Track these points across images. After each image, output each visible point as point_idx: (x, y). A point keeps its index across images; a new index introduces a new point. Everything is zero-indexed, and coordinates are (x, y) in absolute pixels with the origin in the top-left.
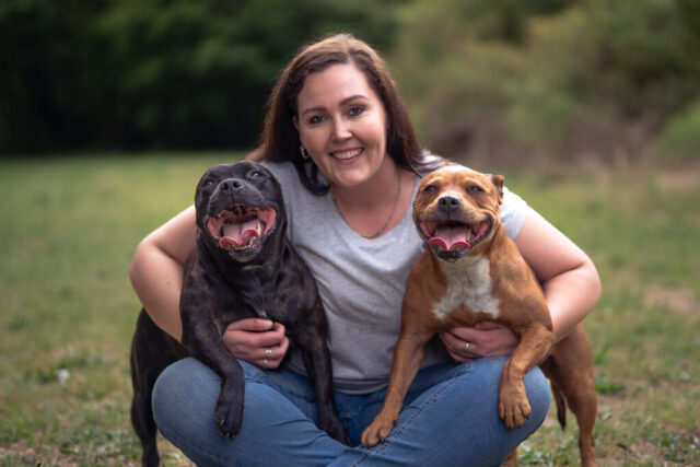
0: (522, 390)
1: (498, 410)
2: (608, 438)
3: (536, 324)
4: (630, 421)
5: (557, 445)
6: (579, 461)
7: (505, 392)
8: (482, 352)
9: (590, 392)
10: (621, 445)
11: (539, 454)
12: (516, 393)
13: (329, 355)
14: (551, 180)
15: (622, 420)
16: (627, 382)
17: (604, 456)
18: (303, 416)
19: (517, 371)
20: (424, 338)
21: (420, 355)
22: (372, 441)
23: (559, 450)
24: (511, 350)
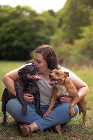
0: (73, 109)
1: (69, 113)
2: (88, 117)
3: (76, 97)
4: (91, 114)
5: (78, 118)
6: (82, 121)
7: (70, 110)
8: (66, 101)
9: (85, 109)
10: (90, 119)
11: (75, 120)
12: (72, 110)
13: (39, 101)
14: (77, 69)
15: (90, 114)
16: (91, 107)
17: (87, 120)
18: (33, 111)
19: (73, 106)
20: (56, 99)
21: (55, 101)
22: (45, 116)
23: (79, 119)
24: (71, 101)
